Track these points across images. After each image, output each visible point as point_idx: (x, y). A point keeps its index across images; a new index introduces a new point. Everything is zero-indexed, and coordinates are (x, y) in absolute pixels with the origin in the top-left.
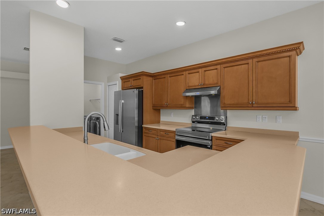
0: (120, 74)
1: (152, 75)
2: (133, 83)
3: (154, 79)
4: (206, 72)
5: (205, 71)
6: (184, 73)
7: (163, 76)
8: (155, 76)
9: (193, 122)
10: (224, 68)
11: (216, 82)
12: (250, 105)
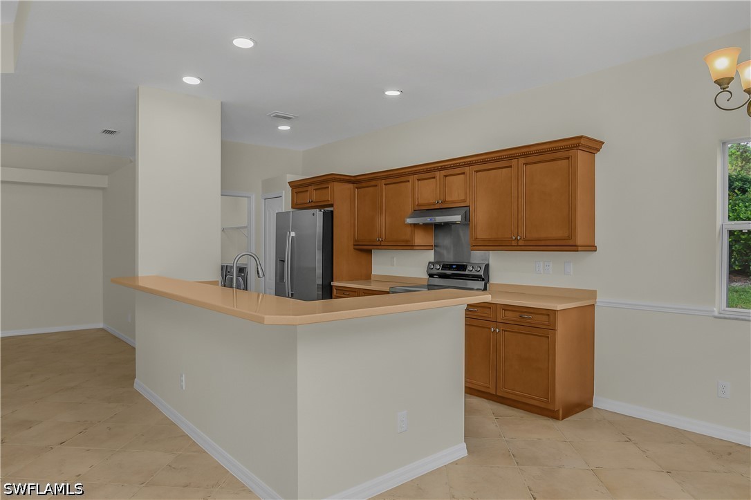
0: (288, 175)
1: (352, 179)
2: (313, 195)
3: (357, 188)
4: (448, 178)
5: (446, 176)
6: (411, 178)
7: (373, 183)
8: (359, 182)
9: (431, 276)
10: (477, 172)
11: (462, 197)
12: (514, 243)
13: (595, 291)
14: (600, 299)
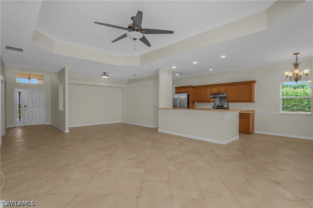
2: (183, 90)
5: (220, 87)
7: (199, 88)
9: (214, 108)
10: (228, 86)
12: (238, 101)
14: (255, 112)
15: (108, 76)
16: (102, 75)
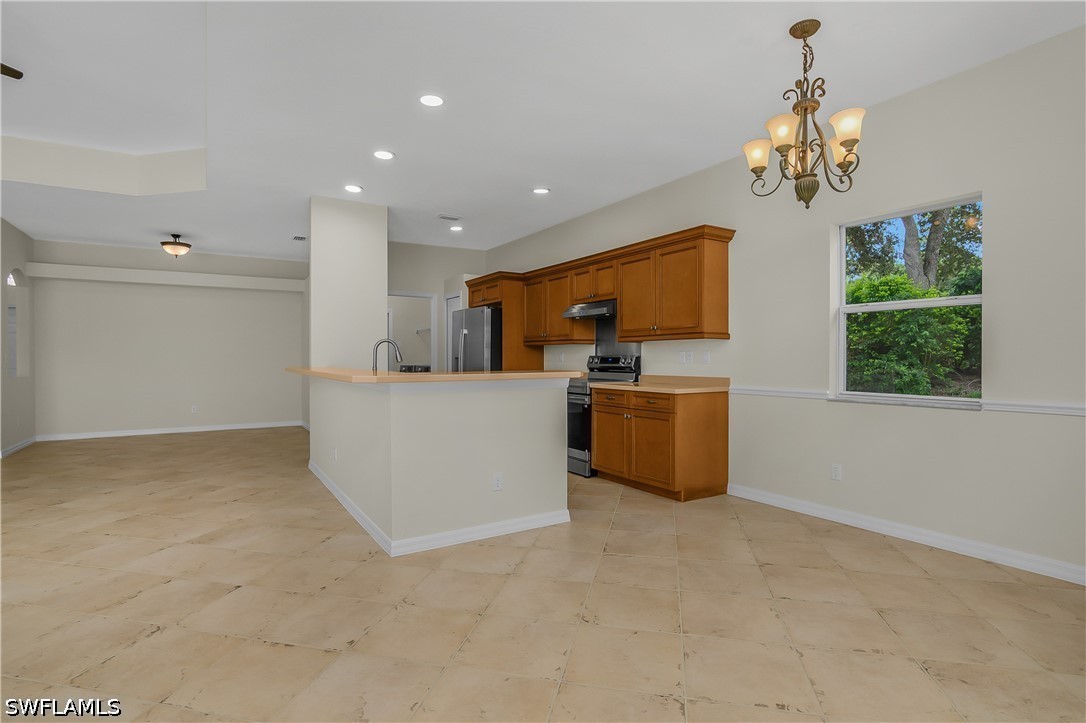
0: (465, 275)
1: (521, 276)
2: (485, 293)
3: (526, 285)
5: (598, 270)
6: (569, 273)
7: (539, 280)
8: (529, 279)
9: (591, 370)
10: (622, 264)
11: (611, 291)
12: (652, 332)
13: (729, 379)
14: (732, 388)
15: (188, 246)
16: (164, 244)
